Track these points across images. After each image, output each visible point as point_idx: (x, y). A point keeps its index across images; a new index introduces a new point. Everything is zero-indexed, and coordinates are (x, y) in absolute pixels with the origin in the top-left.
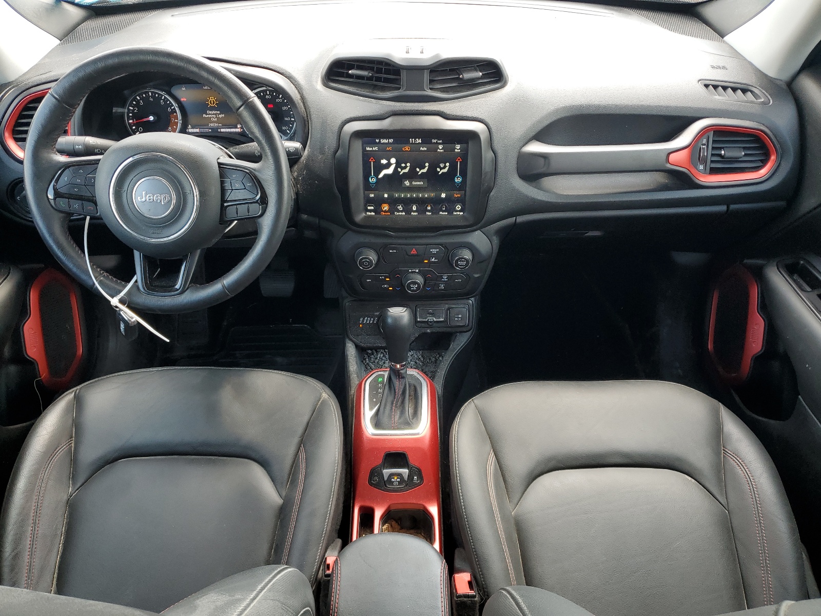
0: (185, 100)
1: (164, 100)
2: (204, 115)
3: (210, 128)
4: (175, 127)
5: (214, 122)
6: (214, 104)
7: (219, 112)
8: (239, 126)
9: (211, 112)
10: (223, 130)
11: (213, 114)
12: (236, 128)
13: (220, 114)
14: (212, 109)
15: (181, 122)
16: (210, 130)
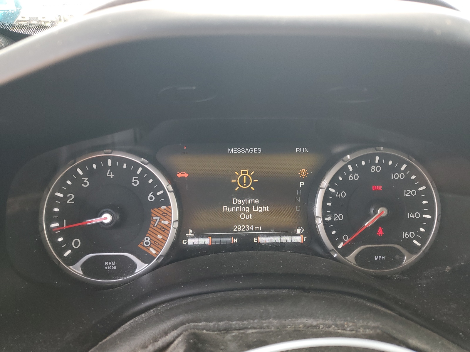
0: (186, 175)
1: (141, 176)
2: (225, 208)
3: (234, 236)
4: (160, 237)
5: (246, 222)
6: (247, 184)
7: (257, 201)
8: (298, 231)
9: (239, 202)
10: (263, 240)
11: (245, 205)
12: (295, 235)
13: (260, 205)
14: (242, 194)
15: (176, 225)
16: (235, 240)
